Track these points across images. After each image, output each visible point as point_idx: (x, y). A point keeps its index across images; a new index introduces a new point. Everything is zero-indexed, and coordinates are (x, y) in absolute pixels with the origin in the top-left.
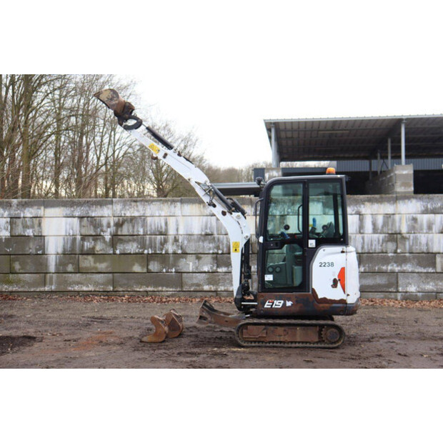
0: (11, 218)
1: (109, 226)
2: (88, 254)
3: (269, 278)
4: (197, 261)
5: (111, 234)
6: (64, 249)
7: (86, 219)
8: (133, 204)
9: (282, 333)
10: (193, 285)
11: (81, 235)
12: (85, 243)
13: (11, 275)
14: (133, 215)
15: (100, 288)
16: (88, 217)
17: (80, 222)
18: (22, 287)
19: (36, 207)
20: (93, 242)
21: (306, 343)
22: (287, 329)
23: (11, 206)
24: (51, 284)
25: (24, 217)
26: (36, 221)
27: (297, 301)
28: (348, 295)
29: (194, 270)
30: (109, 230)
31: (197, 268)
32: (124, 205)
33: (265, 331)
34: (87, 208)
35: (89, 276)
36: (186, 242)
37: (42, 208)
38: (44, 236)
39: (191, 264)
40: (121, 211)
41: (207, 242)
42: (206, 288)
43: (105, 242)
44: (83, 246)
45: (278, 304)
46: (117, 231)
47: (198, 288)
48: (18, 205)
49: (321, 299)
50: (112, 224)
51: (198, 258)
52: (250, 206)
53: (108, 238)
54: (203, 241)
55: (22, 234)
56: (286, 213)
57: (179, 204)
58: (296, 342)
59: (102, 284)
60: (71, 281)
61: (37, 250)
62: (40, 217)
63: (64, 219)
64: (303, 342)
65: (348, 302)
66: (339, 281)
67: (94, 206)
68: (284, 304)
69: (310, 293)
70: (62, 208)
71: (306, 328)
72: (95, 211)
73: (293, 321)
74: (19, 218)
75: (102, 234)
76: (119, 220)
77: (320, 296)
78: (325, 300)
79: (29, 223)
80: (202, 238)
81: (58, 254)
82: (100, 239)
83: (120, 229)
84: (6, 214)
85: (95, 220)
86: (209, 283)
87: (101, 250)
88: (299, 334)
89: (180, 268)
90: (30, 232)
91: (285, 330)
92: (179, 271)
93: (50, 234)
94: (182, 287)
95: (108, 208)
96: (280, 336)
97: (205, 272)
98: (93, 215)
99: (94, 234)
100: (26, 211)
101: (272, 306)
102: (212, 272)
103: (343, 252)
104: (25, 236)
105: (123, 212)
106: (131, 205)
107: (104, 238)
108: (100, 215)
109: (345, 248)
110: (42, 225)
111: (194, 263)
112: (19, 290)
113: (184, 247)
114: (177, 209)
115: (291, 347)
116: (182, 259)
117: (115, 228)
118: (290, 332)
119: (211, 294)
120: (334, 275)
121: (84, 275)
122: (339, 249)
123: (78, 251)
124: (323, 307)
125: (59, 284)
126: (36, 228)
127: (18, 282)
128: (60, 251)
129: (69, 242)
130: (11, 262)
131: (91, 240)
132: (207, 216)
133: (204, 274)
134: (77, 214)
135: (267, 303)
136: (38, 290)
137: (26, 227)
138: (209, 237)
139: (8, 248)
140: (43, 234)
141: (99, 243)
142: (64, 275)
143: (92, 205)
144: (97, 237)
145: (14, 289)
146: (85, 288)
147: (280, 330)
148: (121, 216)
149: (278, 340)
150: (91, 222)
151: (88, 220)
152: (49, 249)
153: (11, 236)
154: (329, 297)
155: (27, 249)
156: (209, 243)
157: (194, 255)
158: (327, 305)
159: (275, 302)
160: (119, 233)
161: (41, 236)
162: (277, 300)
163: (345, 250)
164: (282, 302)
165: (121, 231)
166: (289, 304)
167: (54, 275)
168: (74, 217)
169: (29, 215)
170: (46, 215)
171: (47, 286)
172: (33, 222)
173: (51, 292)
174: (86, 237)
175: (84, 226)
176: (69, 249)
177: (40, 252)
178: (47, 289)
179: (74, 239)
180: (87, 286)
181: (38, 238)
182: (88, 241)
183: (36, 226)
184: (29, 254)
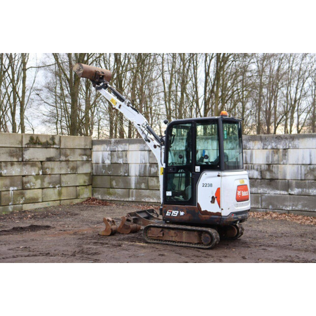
0: (111, 151)
2: (153, 177)
3: (169, 194)
6: (140, 173)
8: (181, 141)
9: (173, 235)
11: (150, 163)
12: (152, 169)
13: (111, 190)
14: (181, 149)
17: (149, 154)
18: (117, 197)
19: (124, 144)
21: (190, 243)
22: (176, 232)
23: (111, 143)
24: (132, 196)
25: (118, 151)
26: (124, 153)
27: (187, 212)
28: (222, 209)
32: (175, 142)
33: (162, 233)
35: (154, 192)
37: (128, 144)
38: (129, 164)
44: (150, 171)
45: (175, 213)
48: (114, 143)
49: (204, 211)
52: (260, 142)
55: (117, 162)
56: (287, 147)
57: (210, 140)
58: (183, 242)
60: (143, 194)
61: (125, 173)
62: (126, 151)
63: (140, 152)
64: (188, 243)
65: (222, 215)
66: (216, 198)
68: (179, 214)
69: (196, 206)
70: (139, 145)
71: (189, 232)
73: (181, 227)
74: (115, 151)
77: (203, 210)
78: (206, 212)
79: (120, 155)
81: (136, 176)
84: (108, 149)
88: (185, 237)
90: (121, 161)
91: (175, 233)
93: (132, 162)
96: (172, 237)
100: (119, 147)
101: (171, 214)
103: (219, 176)
104: (118, 163)
105: (174, 147)
109: (220, 173)
110: (128, 156)
112: (115, 199)
114: (209, 144)
115: (177, 246)
118: (178, 235)
120: (212, 193)
121: (151, 191)
122: (216, 173)
123: (147, 174)
124: (205, 218)
125: (137, 196)
126: (124, 158)
127: (114, 194)
128: (138, 174)
129: (143, 168)
130: (111, 180)
131: (155, 167)
132: (229, 149)
134: (147, 148)
135: (168, 213)
136: (125, 200)
137: (119, 157)
139: (110, 171)
140: (128, 162)
142: (140, 190)
145: (113, 199)
146: (152, 200)
147: (172, 232)
148: (173, 150)
149: (171, 240)
152: (131, 173)
153: (111, 163)
154: (208, 211)
155: (119, 172)
158: (208, 216)
159: (173, 211)
161: (127, 163)
162: (174, 210)
163: (220, 175)
164: (178, 212)
166: (182, 213)
167: (134, 190)
168: (146, 151)
169: (120, 149)
170: (130, 150)
171: (130, 197)
172: (122, 154)
173: (133, 202)
174: (153, 165)
175: (151, 157)
176: (142, 173)
177: (126, 175)
178: (130, 199)
179: (145, 166)
180: (153, 199)
181: (125, 165)
182: (154, 167)
183: (124, 157)
184: (120, 176)
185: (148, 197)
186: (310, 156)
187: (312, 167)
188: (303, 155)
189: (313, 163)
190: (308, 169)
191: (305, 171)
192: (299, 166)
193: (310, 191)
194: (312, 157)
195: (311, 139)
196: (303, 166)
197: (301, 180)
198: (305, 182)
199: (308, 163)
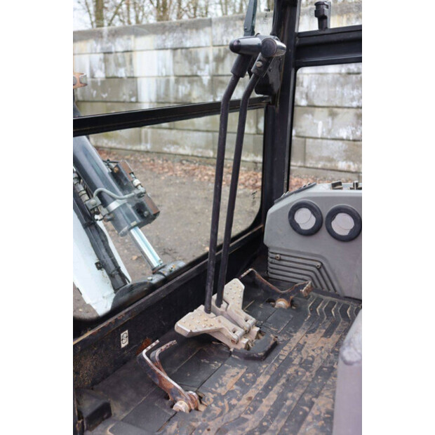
0: (105, 53)
1: (207, 61)
4: (330, 120)
5: (209, 74)
7: (179, 51)
8: (238, 23)
10: (321, 159)
11: (176, 76)
12: (180, 87)
15: (198, 152)
16: (182, 48)
17: (174, 56)
18: (120, 143)
19: (126, 37)
20: (189, 86)
23: (102, 37)
24: (146, 142)
25: (116, 52)
26: (127, 55)
29: (325, 135)
30: (207, 67)
31: (329, 131)
32: (227, 27)
34: (181, 34)
35: (185, 134)
36: (314, 87)
37: (133, 37)
38: (136, 78)
39: (320, 124)
40: (222, 36)
41: (349, 86)
42: (342, 165)
43: (203, 86)
44: (177, 91)
46: (217, 69)
47: (329, 165)
48: (108, 36)
50: (211, 58)
51: (333, 115)
53: (206, 79)
54: (342, 86)
55: (116, 75)
59: (200, 147)
60: (166, 139)
61: (131, 96)
62: (131, 51)
63: (156, 52)
67: (189, 31)
70: (153, 37)
72: (190, 38)
74: (111, 53)
75: (199, 74)
76: (220, 50)
79: (121, 60)
80: (342, 80)
81: (151, 102)
82: (196, 81)
83: (221, 66)
84: (99, 48)
85: (191, 52)
86: (348, 158)
87: (198, 98)
89: (303, 129)
90: (122, 73)
92: (302, 134)
93: (143, 75)
94: (304, 160)
95: (205, 32)
97: (342, 139)
98: (188, 44)
99: (189, 74)
100: (116, 43)
102: (354, 140)
104: (117, 77)
105: (225, 38)
106: (235, 25)
107: (201, 80)
108: (195, 44)
110: (134, 61)
111: (325, 124)
112: (118, 146)
113: (310, 95)
116: (306, 116)
117: (214, 64)
119: (349, 175)
121: (180, 132)
123: (171, 99)
125: (154, 142)
126: (128, 67)
128: (153, 98)
129: (163, 86)
130: (108, 111)
131: (186, 83)
133: (340, 143)
134: (169, 44)
136: (134, 148)
137: (118, 65)
138: (354, 77)
139: (104, 93)
140: (136, 75)
141: (195, 87)
142: (159, 131)
143: (186, 28)
144: (193, 78)
145: (113, 145)
146: (181, 151)
148: (222, 45)
150: (186, 56)
151: (182, 53)
152: (142, 96)
153: (107, 78)
155: (121, 94)
156: (353, 89)
157: (326, 110)
160: (220, 72)
161: (133, 77)
165: (223, 68)
167: (149, 130)
168: (167, 49)
169: (120, 49)
170: (138, 48)
171: (143, 143)
172: (124, 57)
173: (147, 152)
174: (181, 79)
175: (178, 62)
176: (162, 96)
177: (133, 99)
178: (142, 147)
179: (168, 82)
180: (184, 149)
181: (130, 80)
182: (183, 85)
183: (128, 63)
184: (124, 102)
185: (175, 143)
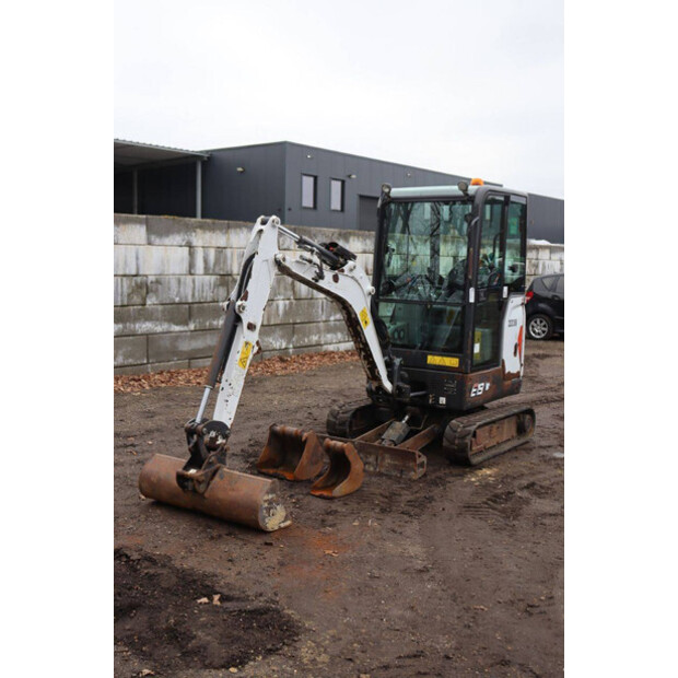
186: (137, 258)
187: (139, 279)
188: (126, 256)
189: (141, 273)
190: (133, 284)
191: (128, 288)
192: (119, 279)
193: (137, 326)
194: (141, 260)
195: (138, 226)
196: (124, 279)
197: (122, 306)
198: (129, 311)
199: (134, 272)
